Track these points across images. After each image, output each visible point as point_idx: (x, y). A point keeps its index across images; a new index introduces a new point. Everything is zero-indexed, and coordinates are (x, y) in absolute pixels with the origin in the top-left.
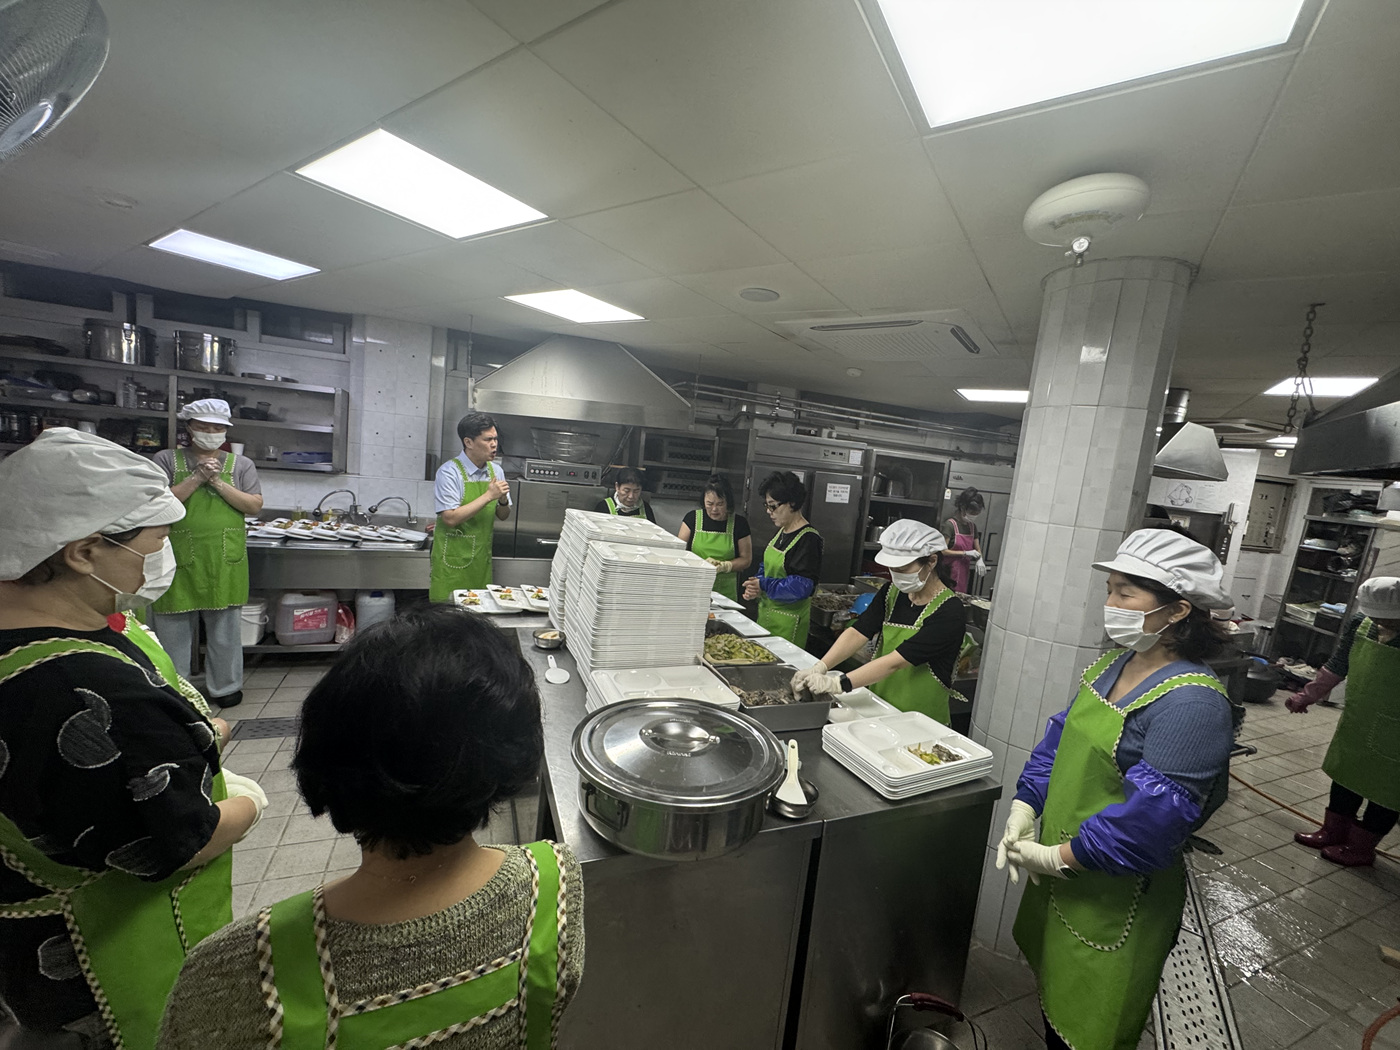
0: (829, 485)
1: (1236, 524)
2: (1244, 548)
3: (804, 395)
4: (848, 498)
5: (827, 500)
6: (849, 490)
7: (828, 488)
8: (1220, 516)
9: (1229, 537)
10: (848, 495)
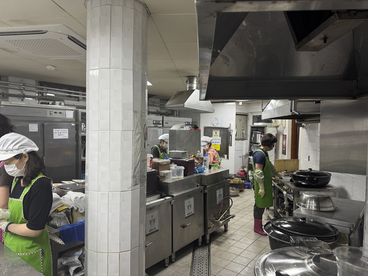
0: (54, 130)
1: (232, 131)
2: (236, 139)
3: (42, 83)
4: (68, 136)
5: (54, 138)
6: (68, 131)
7: (54, 132)
8: (228, 128)
9: (231, 136)
10: (68, 134)
